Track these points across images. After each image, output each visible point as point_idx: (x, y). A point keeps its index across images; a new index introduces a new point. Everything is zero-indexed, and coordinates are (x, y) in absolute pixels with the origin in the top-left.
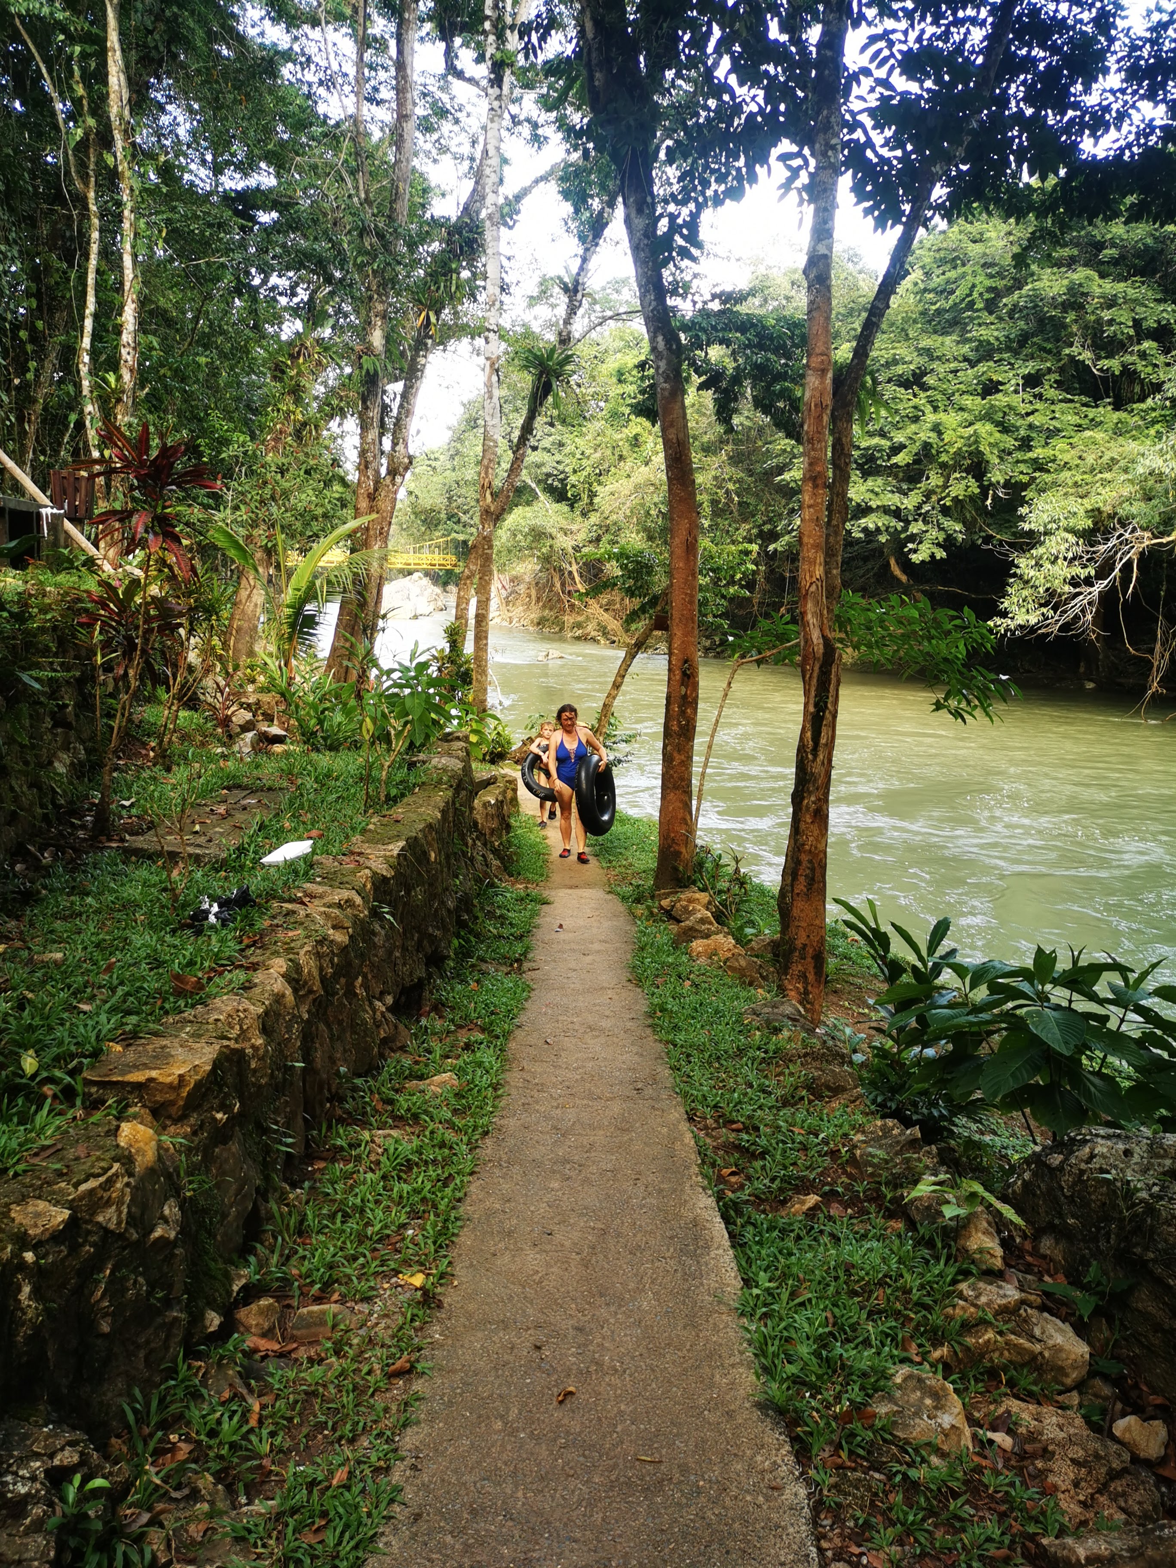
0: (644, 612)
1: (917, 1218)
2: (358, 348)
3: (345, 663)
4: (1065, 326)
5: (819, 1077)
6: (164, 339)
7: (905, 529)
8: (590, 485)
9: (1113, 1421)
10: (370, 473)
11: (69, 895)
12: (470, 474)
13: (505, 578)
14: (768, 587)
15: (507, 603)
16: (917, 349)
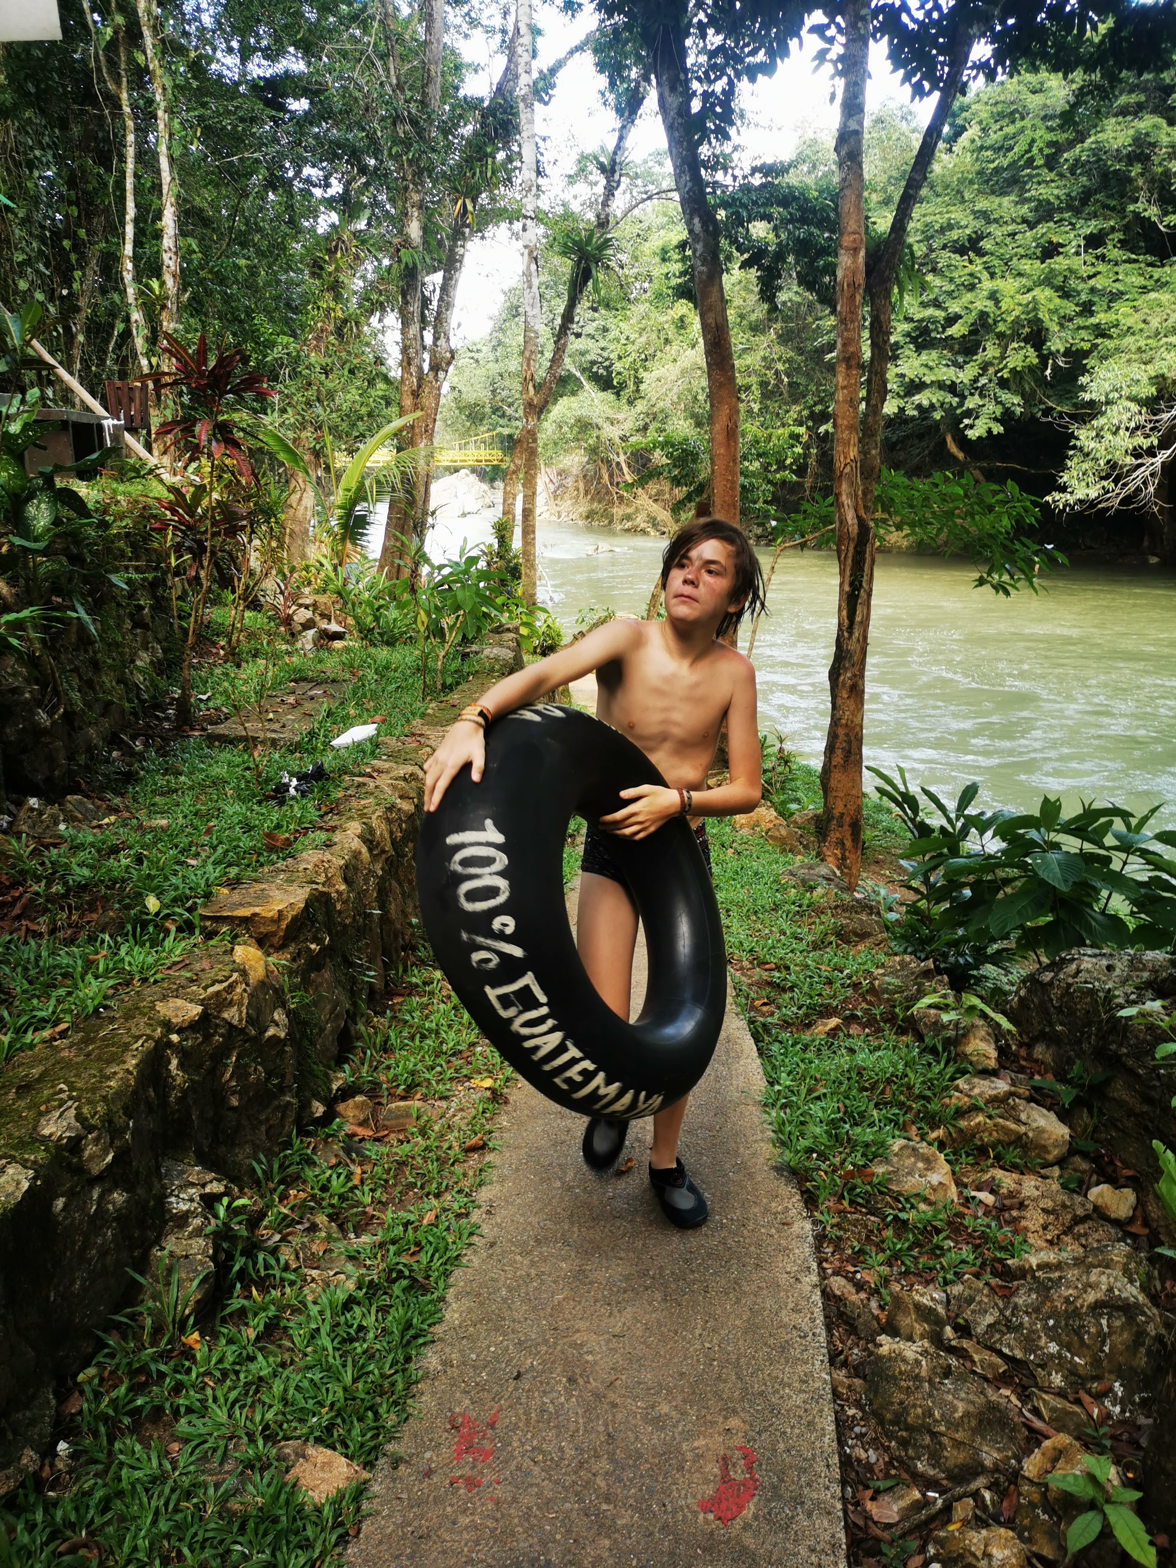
0: (690, 501)
1: (925, 1032)
2: (395, 241)
3: (397, 561)
4: (1130, 180)
5: (847, 925)
6: (201, 240)
7: (961, 404)
8: (636, 371)
9: (1088, 1189)
10: (413, 369)
11: (164, 775)
12: (514, 364)
13: (553, 472)
14: (820, 471)
15: (556, 497)
16: (974, 212)
